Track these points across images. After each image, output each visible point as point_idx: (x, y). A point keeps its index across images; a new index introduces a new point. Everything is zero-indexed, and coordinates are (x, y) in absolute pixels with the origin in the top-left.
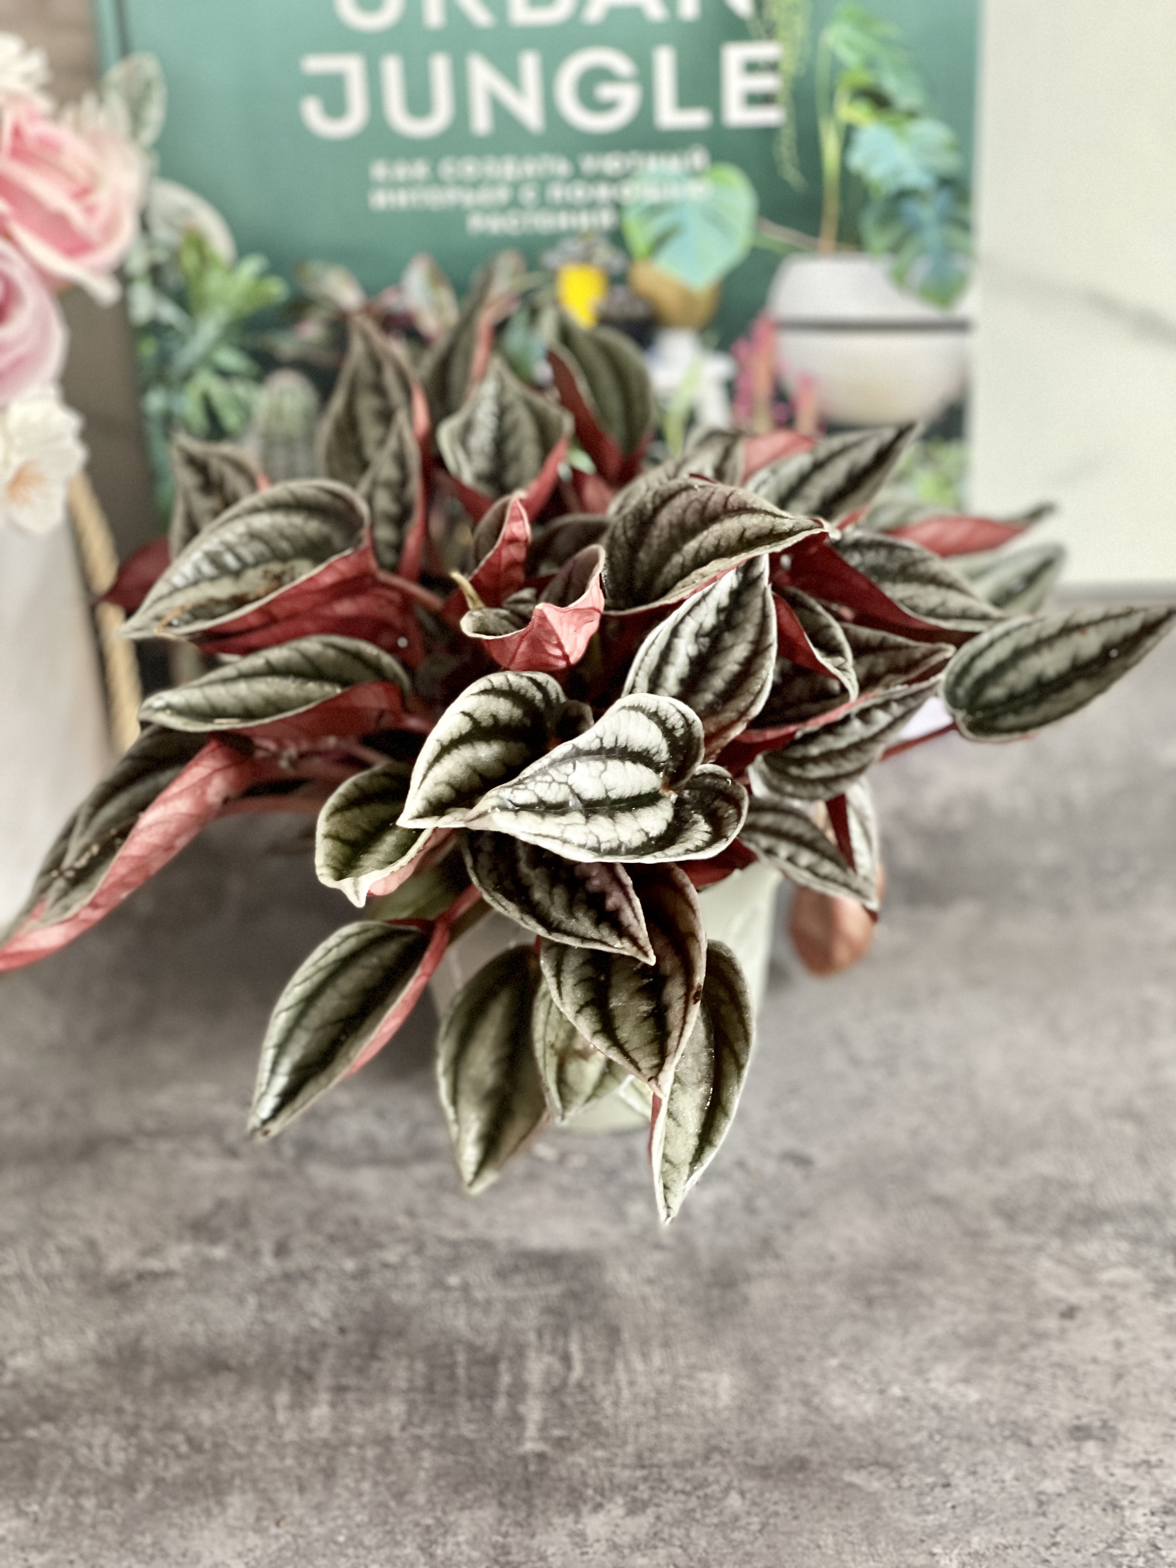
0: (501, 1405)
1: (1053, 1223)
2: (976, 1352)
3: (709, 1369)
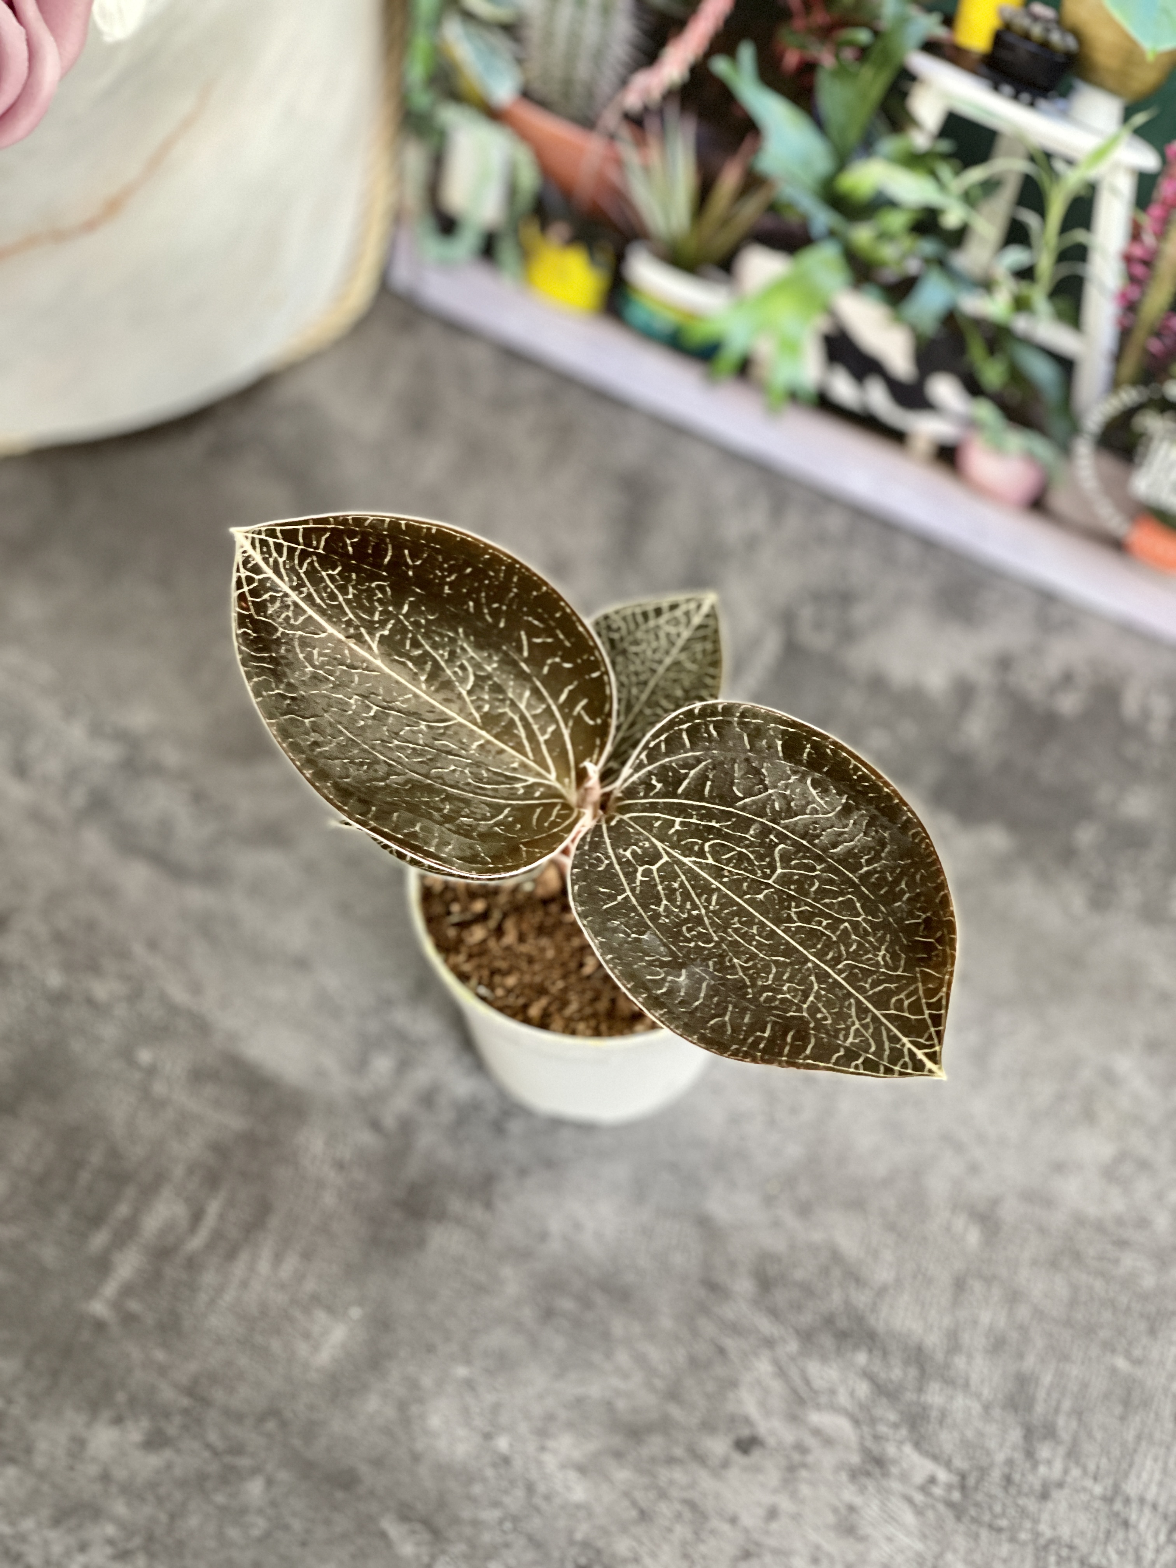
0: (99, 1240)
1: (806, 1319)
2: (617, 1441)
3: (330, 1310)
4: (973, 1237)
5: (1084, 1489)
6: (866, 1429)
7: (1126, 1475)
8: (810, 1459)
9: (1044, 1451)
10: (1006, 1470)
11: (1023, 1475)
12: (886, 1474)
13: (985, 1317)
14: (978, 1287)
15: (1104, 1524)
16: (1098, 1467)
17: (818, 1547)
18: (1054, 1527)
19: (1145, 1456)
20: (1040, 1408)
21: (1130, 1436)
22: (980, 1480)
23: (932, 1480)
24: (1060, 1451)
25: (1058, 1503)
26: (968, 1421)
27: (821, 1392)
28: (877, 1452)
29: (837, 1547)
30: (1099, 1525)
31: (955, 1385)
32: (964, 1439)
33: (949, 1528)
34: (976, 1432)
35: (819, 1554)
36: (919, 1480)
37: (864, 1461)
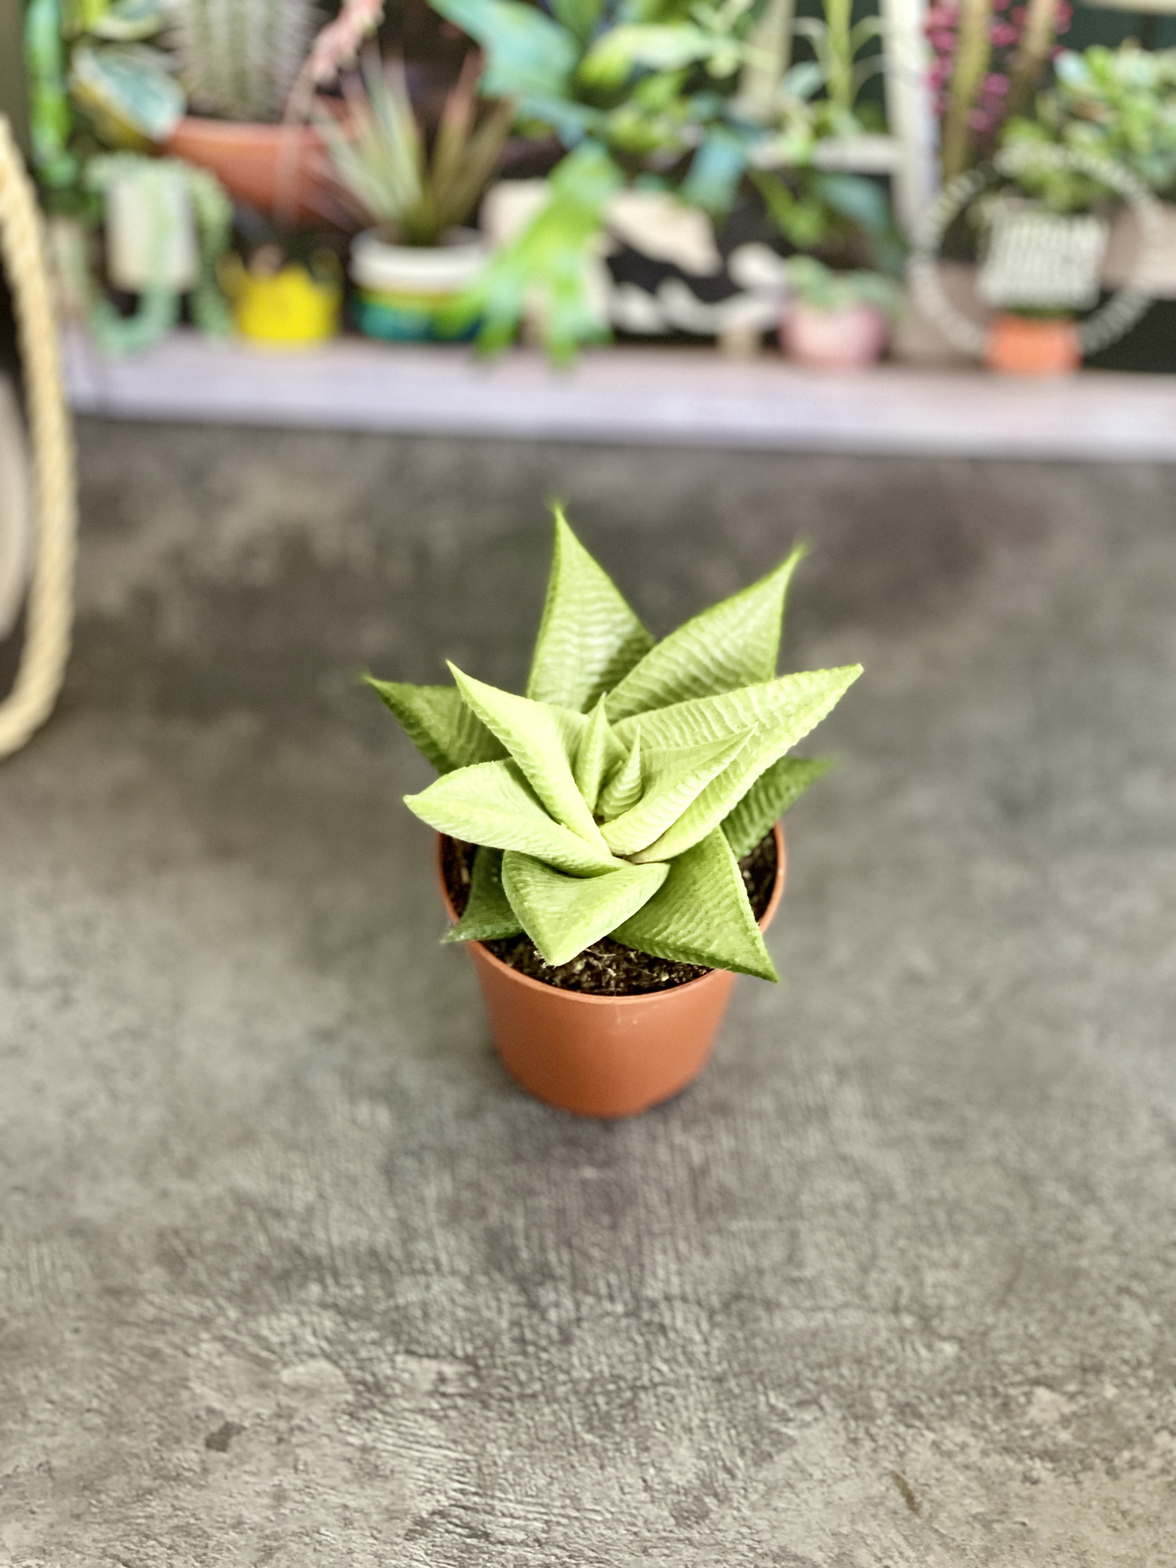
4: (384, 1117)
5: (606, 1313)
6: (349, 1361)
7: (641, 1282)
8: (297, 1421)
9: (546, 1295)
10: (516, 1331)
11: (535, 1330)
12: (388, 1397)
13: (431, 1191)
14: (410, 1166)
15: (639, 1339)
16: (609, 1285)
17: (346, 1507)
18: (590, 1368)
19: (653, 1252)
20: (524, 1254)
21: (628, 1239)
22: (492, 1356)
23: (442, 1379)
24: (563, 1287)
25: (583, 1341)
26: (453, 1301)
27: (282, 1345)
28: (369, 1378)
29: (366, 1497)
30: (635, 1343)
31: (424, 1272)
32: (457, 1321)
33: (479, 1421)
34: (466, 1309)
35: (348, 1514)
36: (427, 1387)
37: (358, 1393)
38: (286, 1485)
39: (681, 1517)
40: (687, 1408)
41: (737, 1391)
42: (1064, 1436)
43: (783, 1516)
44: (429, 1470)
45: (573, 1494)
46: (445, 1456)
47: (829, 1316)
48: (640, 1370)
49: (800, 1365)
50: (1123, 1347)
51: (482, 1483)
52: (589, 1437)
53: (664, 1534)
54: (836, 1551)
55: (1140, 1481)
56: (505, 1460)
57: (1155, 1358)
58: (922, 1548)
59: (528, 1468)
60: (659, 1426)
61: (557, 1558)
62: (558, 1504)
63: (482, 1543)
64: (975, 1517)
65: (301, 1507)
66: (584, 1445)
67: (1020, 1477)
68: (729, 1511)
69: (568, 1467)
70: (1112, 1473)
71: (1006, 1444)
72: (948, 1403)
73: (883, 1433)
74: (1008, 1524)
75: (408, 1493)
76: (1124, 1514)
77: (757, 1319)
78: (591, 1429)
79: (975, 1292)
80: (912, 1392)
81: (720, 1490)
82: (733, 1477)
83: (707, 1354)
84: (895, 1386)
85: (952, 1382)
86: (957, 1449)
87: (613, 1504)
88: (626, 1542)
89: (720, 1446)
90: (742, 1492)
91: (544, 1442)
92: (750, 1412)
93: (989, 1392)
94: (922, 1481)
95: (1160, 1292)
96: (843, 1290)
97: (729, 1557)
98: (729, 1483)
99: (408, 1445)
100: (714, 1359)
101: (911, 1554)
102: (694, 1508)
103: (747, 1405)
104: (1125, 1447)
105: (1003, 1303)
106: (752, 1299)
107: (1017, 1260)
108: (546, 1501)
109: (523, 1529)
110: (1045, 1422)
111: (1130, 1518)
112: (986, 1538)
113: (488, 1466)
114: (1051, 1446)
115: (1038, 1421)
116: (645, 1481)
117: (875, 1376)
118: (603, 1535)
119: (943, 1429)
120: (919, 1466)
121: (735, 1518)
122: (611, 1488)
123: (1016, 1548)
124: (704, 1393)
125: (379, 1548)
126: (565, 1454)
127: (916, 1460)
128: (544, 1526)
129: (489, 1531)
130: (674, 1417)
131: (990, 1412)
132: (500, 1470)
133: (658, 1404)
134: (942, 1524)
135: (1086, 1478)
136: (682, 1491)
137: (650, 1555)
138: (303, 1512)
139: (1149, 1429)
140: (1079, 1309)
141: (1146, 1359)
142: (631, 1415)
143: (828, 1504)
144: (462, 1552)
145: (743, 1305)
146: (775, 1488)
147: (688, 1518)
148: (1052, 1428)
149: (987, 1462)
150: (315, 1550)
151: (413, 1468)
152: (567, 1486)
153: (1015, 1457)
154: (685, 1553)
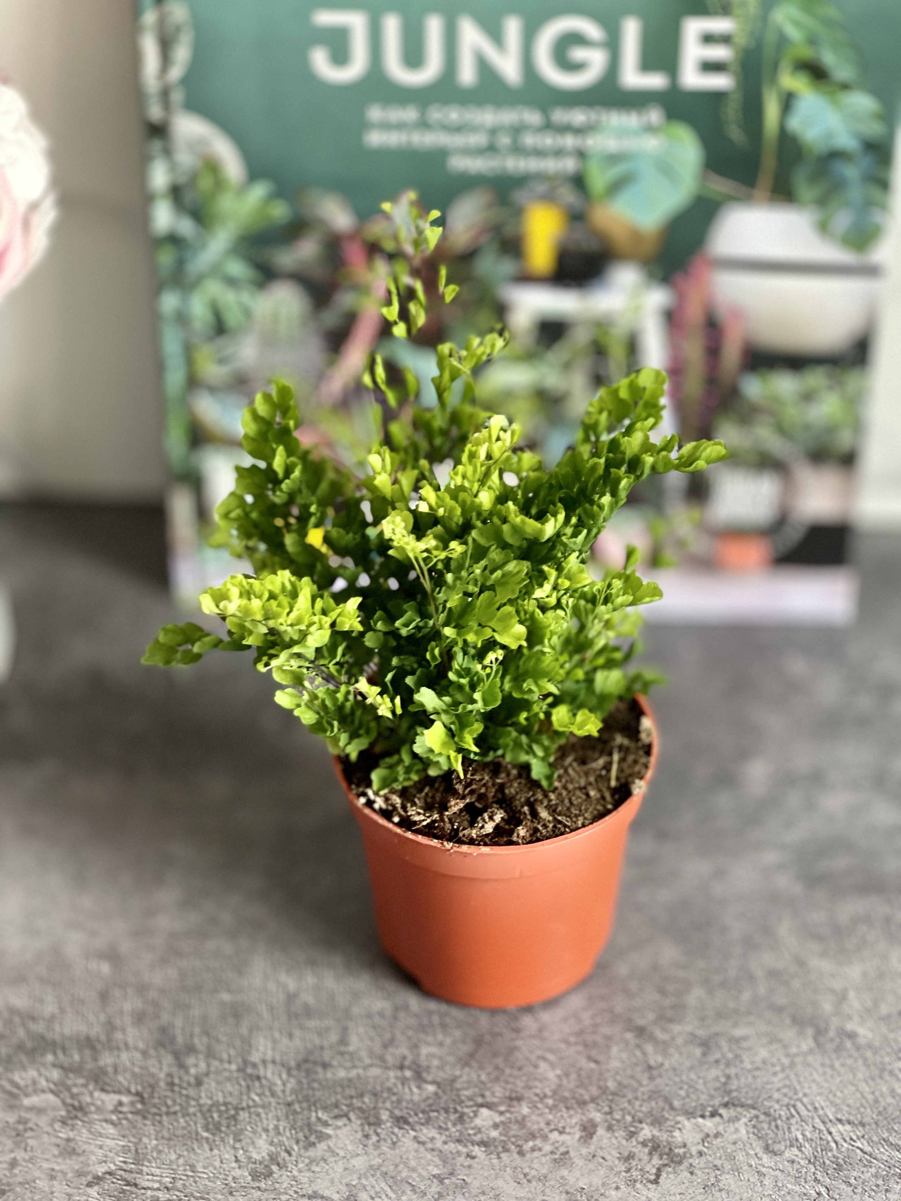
4: (105, 968)
5: (225, 1070)
6: (66, 1095)
7: (249, 1053)
8: (30, 1125)
9: (190, 1061)
10: (169, 1080)
11: (180, 1078)
12: (86, 1114)
13: (127, 1007)
14: (117, 993)
15: (243, 1083)
16: (229, 1055)
17: (53, 1170)
18: (211, 1098)
19: (258, 1038)
20: (180, 1040)
21: (244, 1031)
22: (153, 1092)
23: (121, 1104)
24: (201, 1056)
25: (209, 1084)
26: (133, 1064)
27: (27, 1086)
28: (76, 1103)
29: (66, 1164)
30: (240, 1085)
31: (118, 1049)
32: (134, 1075)
33: (140, 1125)
34: (141, 1068)
35: (54, 1173)
36: (110, 1107)
37: (69, 1112)
38: (18, 1158)
39: (255, 1176)
40: (267, 1119)
41: (298, 1110)
42: (494, 1134)
43: (318, 1175)
44: (106, 1151)
45: (191, 1164)
46: (117, 1144)
47: (361, 1071)
48: (241, 1100)
49: (339, 1097)
50: (536, 1087)
51: (137, 1158)
52: (205, 1134)
53: (244, 1185)
54: (347, 1194)
55: (537, 1158)
56: (153, 1146)
57: (555, 1093)
58: (400, 1192)
59: (166, 1150)
60: (249, 1128)
61: (177, 1196)
62: (181, 1168)
63: (133, 1189)
64: (434, 1176)
65: (26, 1169)
66: (202, 1138)
67: (464, 1156)
68: (285, 1173)
69: (190, 1150)
70: (521, 1153)
71: (458, 1138)
72: (426, 1116)
73: (384, 1132)
74: (454, 1179)
75: (91, 1162)
76: (525, 1175)
77: (316, 1073)
78: (207, 1130)
79: (451, 1059)
80: (405, 1111)
81: (281, 1162)
82: (290, 1154)
83: (284, 1091)
84: (394, 1108)
85: (430, 1105)
86: (428, 1140)
87: (215, 1168)
88: (220, 1188)
89: (285, 1139)
90: (295, 1163)
91: (177, 1137)
92: (306, 1122)
93: (452, 1110)
94: (404, 1157)
95: (562, 1058)
96: (371, 1058)
97: (281, 1197)
98: (287, 1157)
99: (94, 1137)
100: (288, 1092)
101: (393, 1196)
102: (264, 1171)
103: (304, 1118)
104: (530, 1140)
105: (467, 1064)
106: (315, 1063)
107: (479, 1042)
108: (175, 1167)
109: (160, 1182)
110: (483, 1126)
111: (528, 1177)
112: (439, 1187)
113: (142, 1149)
114: (485, 1139)
115: (479, 1126)
116: (236, 1157)
117: (384, 1102)
118: (206, 1185)
119: (421, 1130)
120: (404, 1149)
121: (288, 1176)
122: (216, 1160)
123: (457, 1193)
124: (279, 1112)
125: (70, 1190)
126: (189, 1143)
127: (402, 1146)
128: (172, 1181)
129: (138, 1183)
130: (259, 1124)
131: (451, 1121)
132: (149, 1151)
133: (250, 1117)
134: (414, 1180)
135: (504, 1156)
136: (258, 1162)
137: (233, 1195)
138: (26, 1172)
139: (546, 1130)
140: (512, 1067)
141: (549, 1093)
142: (233, 1123)
143: (346, 1169)
144: (120, 1193)
145: (309, 1065)
146: (314, 1161)
147: (259, 1176)
148: (487, 1129)
149: (446, 1147)
150: (31, 1192)
151: (97, 1150)
152: (189, 1159)
153: (463, 1144)
154: (255, 1195)
